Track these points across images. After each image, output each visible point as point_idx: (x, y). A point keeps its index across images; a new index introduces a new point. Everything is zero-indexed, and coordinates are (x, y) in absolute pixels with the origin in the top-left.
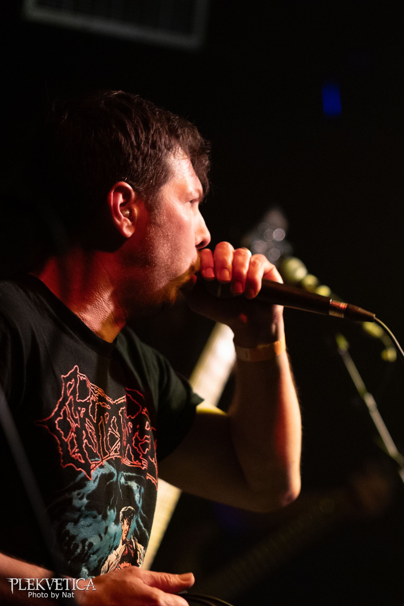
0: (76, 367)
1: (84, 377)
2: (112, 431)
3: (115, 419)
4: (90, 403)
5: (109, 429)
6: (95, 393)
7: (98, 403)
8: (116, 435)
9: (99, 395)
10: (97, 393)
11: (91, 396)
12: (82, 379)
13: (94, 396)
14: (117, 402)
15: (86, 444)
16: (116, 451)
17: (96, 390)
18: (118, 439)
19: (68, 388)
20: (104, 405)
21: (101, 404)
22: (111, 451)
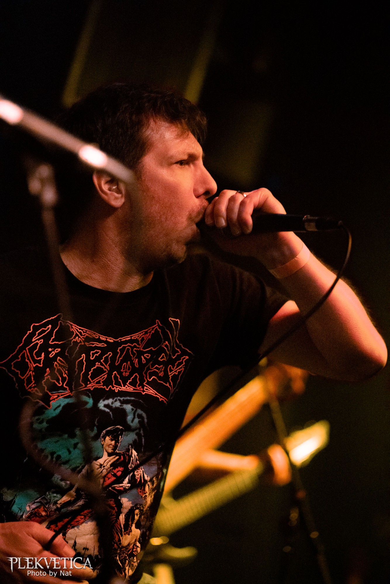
0: (61, 315)
1: (66, 323)
2: (101, 365)
4: (71, 344)
5: (97, 364)
6: (82, 335)
12: (63, 324)
15: (48, 379)
16: (98, 383)
17: (84, 332)
18: (105, 371)
19: (38, 333)
20: (93, 344)
21: (86, 343)
22: (90, 383)
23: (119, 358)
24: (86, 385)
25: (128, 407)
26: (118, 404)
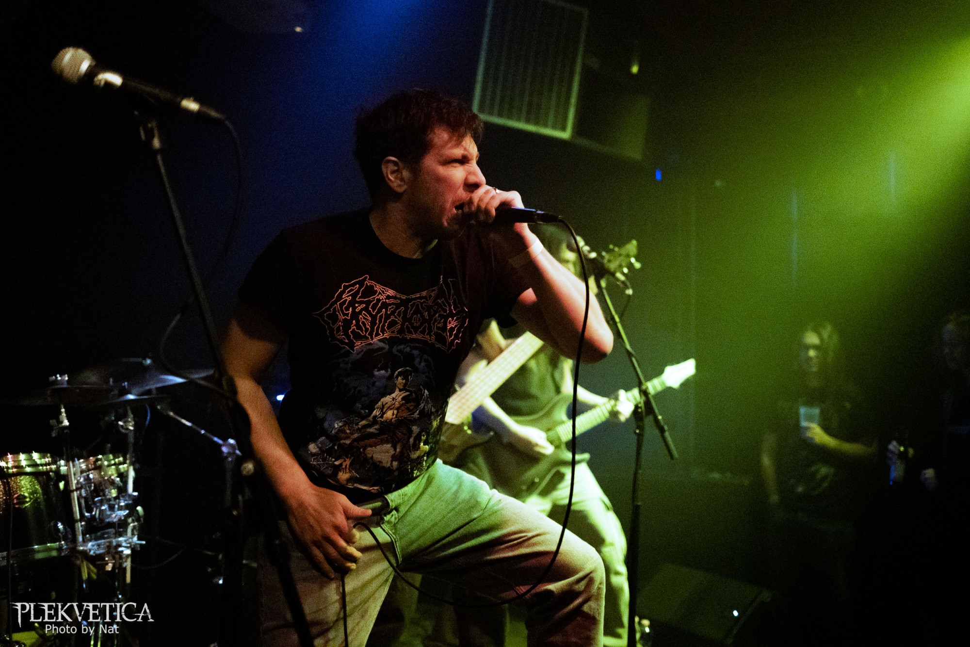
0: (367, 277)
1: (372, 283)
2: (396, 317)
3: (402, 309)
4: (374, 301)
5: (392, 317)
6: (384, 293)
7: (384, 301)
8: (399, 320)
9: (388, 295)
10: (386, 294)
11: (378, 296)
12: (369, 285)
13: (382, 295)
14: (411, 297)
15: (354, 329)
16: (393, 332)
17: (386, 291)
18: (399, 323)
19: (348, 292)
20: (391, 301)
21: (387, 301)
22: (387, 332)
23: (410, 312)
24: (383, 334)
25: (415, 352)
26: (408, 349)
